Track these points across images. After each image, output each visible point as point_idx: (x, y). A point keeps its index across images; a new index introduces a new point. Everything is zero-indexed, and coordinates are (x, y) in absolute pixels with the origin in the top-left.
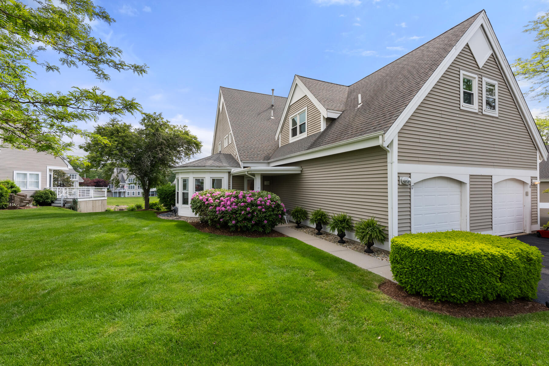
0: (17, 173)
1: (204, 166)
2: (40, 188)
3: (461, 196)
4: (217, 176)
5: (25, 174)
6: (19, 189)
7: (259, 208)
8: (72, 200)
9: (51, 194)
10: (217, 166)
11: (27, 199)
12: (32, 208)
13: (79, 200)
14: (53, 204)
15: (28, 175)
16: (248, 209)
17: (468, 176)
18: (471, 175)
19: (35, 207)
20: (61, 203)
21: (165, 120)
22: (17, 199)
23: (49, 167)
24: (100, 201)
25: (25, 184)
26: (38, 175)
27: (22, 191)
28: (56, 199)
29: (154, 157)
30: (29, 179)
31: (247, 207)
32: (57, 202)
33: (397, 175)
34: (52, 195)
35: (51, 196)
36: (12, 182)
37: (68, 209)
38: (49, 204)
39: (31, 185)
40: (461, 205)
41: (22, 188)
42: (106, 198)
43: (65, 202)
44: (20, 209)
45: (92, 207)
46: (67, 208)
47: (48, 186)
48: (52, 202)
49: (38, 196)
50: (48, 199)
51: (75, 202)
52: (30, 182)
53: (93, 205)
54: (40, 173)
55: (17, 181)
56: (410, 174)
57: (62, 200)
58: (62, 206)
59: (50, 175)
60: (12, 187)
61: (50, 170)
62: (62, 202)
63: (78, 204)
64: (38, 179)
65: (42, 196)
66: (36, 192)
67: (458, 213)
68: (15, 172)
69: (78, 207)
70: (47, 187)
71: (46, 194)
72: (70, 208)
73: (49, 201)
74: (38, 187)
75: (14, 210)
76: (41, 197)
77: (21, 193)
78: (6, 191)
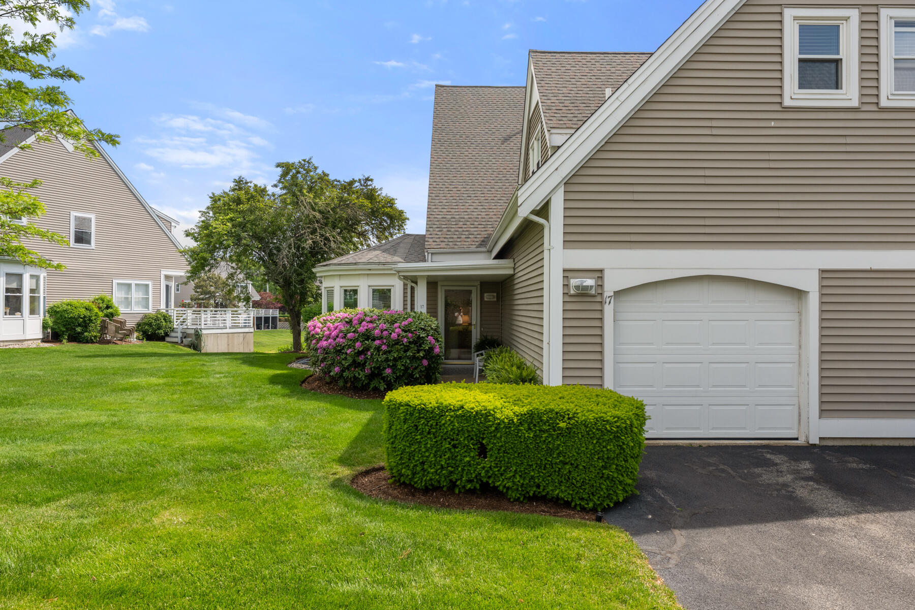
0: (118, 284)
1: (355, 264)
2: (151, 310)
3: (800, 323)
4: (382, 282)
5: (129, 285)
6: (116, 311)
7: (377, 342)
8: (193, 332)
9: (164, 319)
10: (379, 263)
11: (126, 328)
12: (135, 342)
13: (204, 332)
14: (168, 339)
15: (133, 287)
16: (358, 344)
17: (816, 273)
18: (823, 271)
19: (139, 343)
20: (177, 337)
21: (319, 171)
22: (112, 327)
23: (164, 272)
24: (242, 335)
25: (128, 302)
26: (147, 286)
27: (122, 314)
28: (173, 330)
29: (298, 248)
30: (136, 295)
31: (357, 340)
32: (173, 334)
33: (561, 274)
34: (166, 322)
35: (164, 324)
36: (109, 298)
37: (186, 348)
38: (162, 339)
39: (137, 303)
40: (800, 347)
41: (122, 309)
42: (252, 330)
43: (185, 335)
44: (116, 344)
45: (226, 345)
46: (185, 346)
47: (163, 306)
48: (167, 335)
49: (145, 324)
50: (159, 328)
51: (198, 335)
52: (136, 298)
53: (228, 342)
54: (150, 283)
55: (117, 298)
56: (601, 271)
57: (179, 332)
58: (179, 342)
59: (167, 287)
60: (108, 307)
61: (168, 278)
62: (179, 335)
63: (203, 338)
64: (147, 293)
65: (151, 323)
66: (145, 316)
67: (791, 365)
68: (115, 282)
69: (203, 344)
70: (162, 308)
71: (157, 319)
72: (189, 346)
73: (162, 332)
74: (147, 307)
75: (107, 346)
76: (150, 325)
77: (120, 318)
78: (97, 313)
